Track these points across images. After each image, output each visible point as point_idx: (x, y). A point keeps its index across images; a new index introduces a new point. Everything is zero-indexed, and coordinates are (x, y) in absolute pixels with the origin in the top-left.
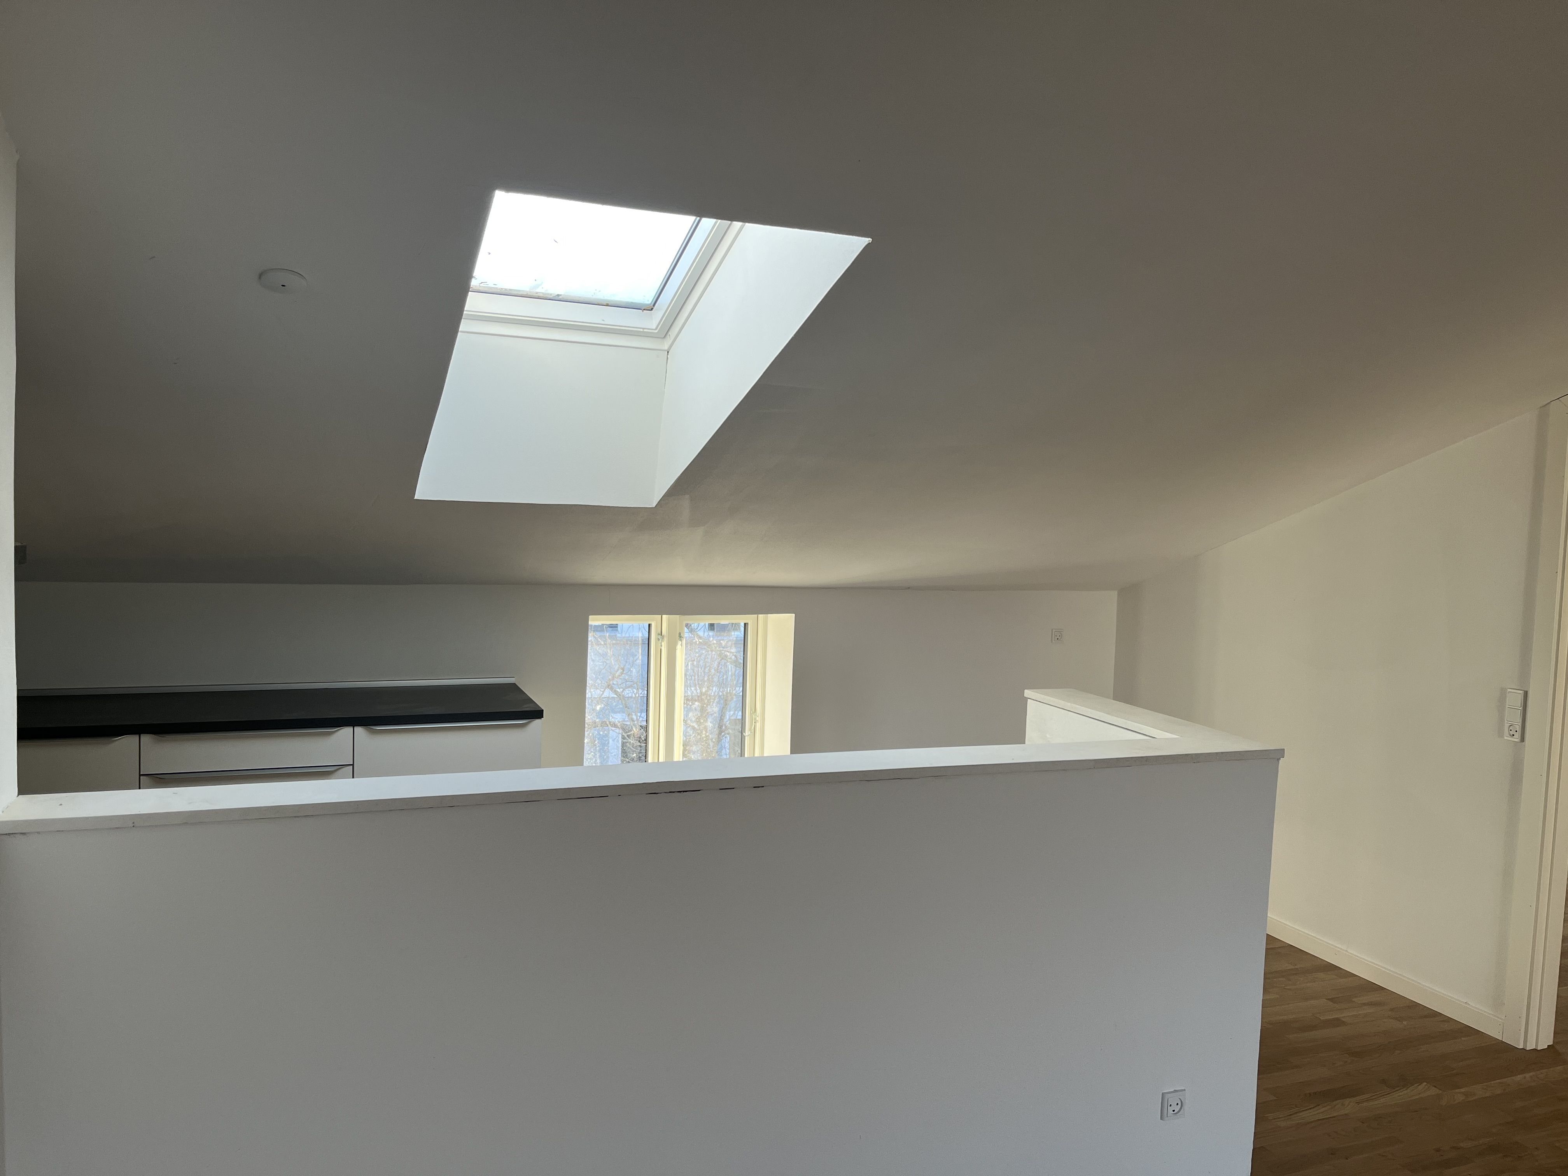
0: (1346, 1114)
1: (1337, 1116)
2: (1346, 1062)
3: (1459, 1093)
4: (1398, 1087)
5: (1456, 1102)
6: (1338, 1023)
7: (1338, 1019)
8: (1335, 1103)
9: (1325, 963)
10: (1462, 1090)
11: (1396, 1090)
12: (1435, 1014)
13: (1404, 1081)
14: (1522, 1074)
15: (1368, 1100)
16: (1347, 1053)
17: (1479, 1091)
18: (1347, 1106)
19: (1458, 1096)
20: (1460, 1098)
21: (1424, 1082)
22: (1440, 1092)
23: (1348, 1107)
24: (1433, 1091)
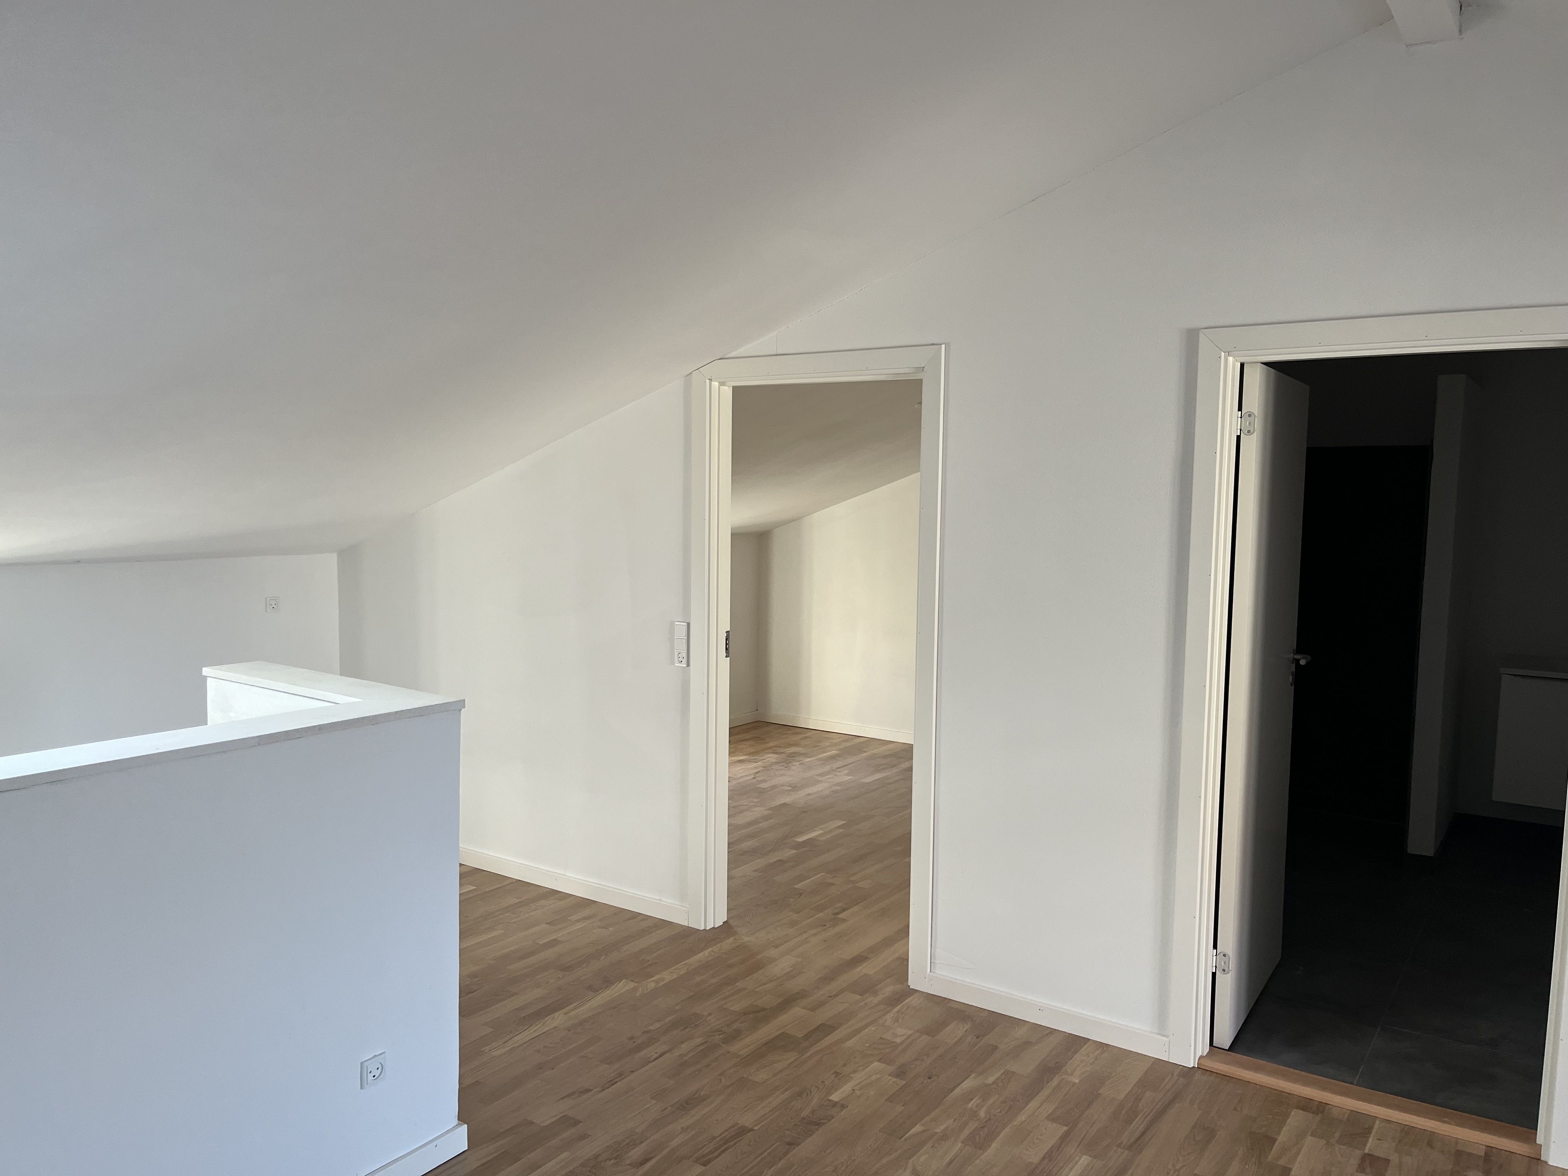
0: (555, 1027)
1: (547, 1031)
2: (559, 977)
3: (652, 981)
4: (601, 989)
5: (648, 991)
6: (554, 943)
7: (554, 940)
8: (546, 1019)
9: (547, 890)
10: (654, 978)
11: (600, 992)
12: (635, 916)
13: (608, 982)
14: (702, 952)
15: (575, 1008)
16: (559, 970)
17: (667, 976)
18: (557, 1018)
19: (651, 985)
20: (652, 985)
21: (624, 979)
22: (636, 984)
23: (558, 1020)
24: (632, 985)
